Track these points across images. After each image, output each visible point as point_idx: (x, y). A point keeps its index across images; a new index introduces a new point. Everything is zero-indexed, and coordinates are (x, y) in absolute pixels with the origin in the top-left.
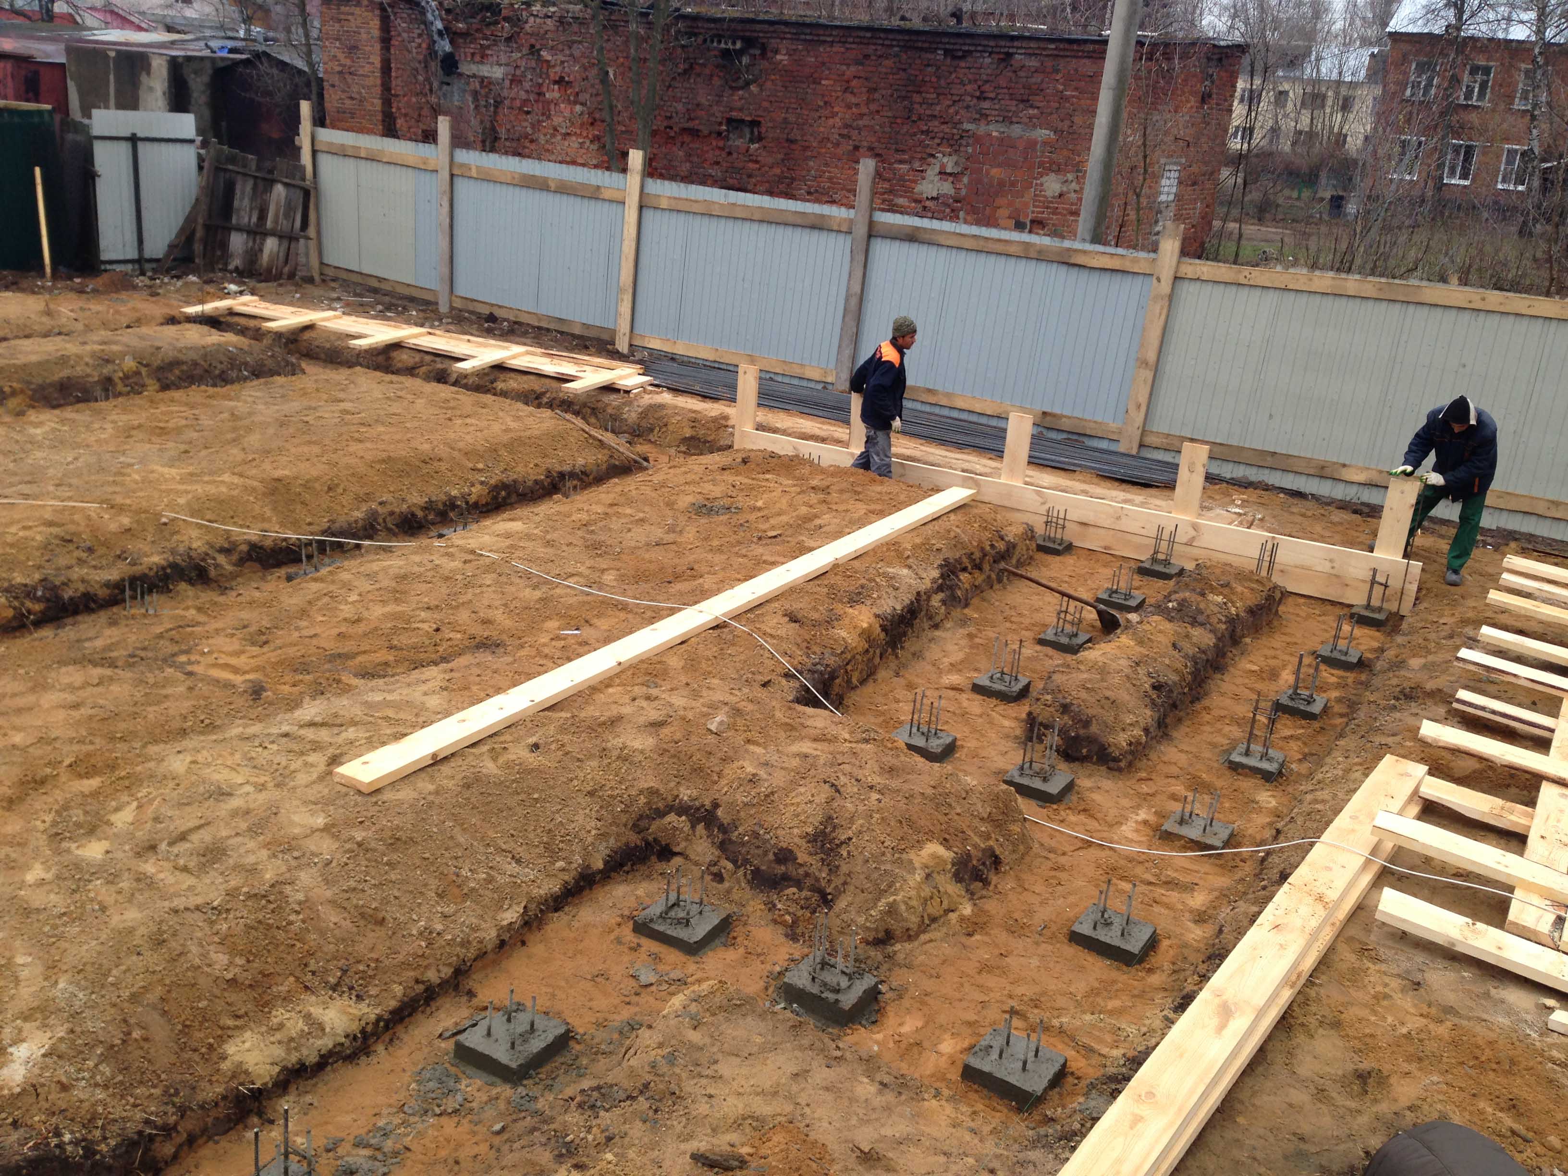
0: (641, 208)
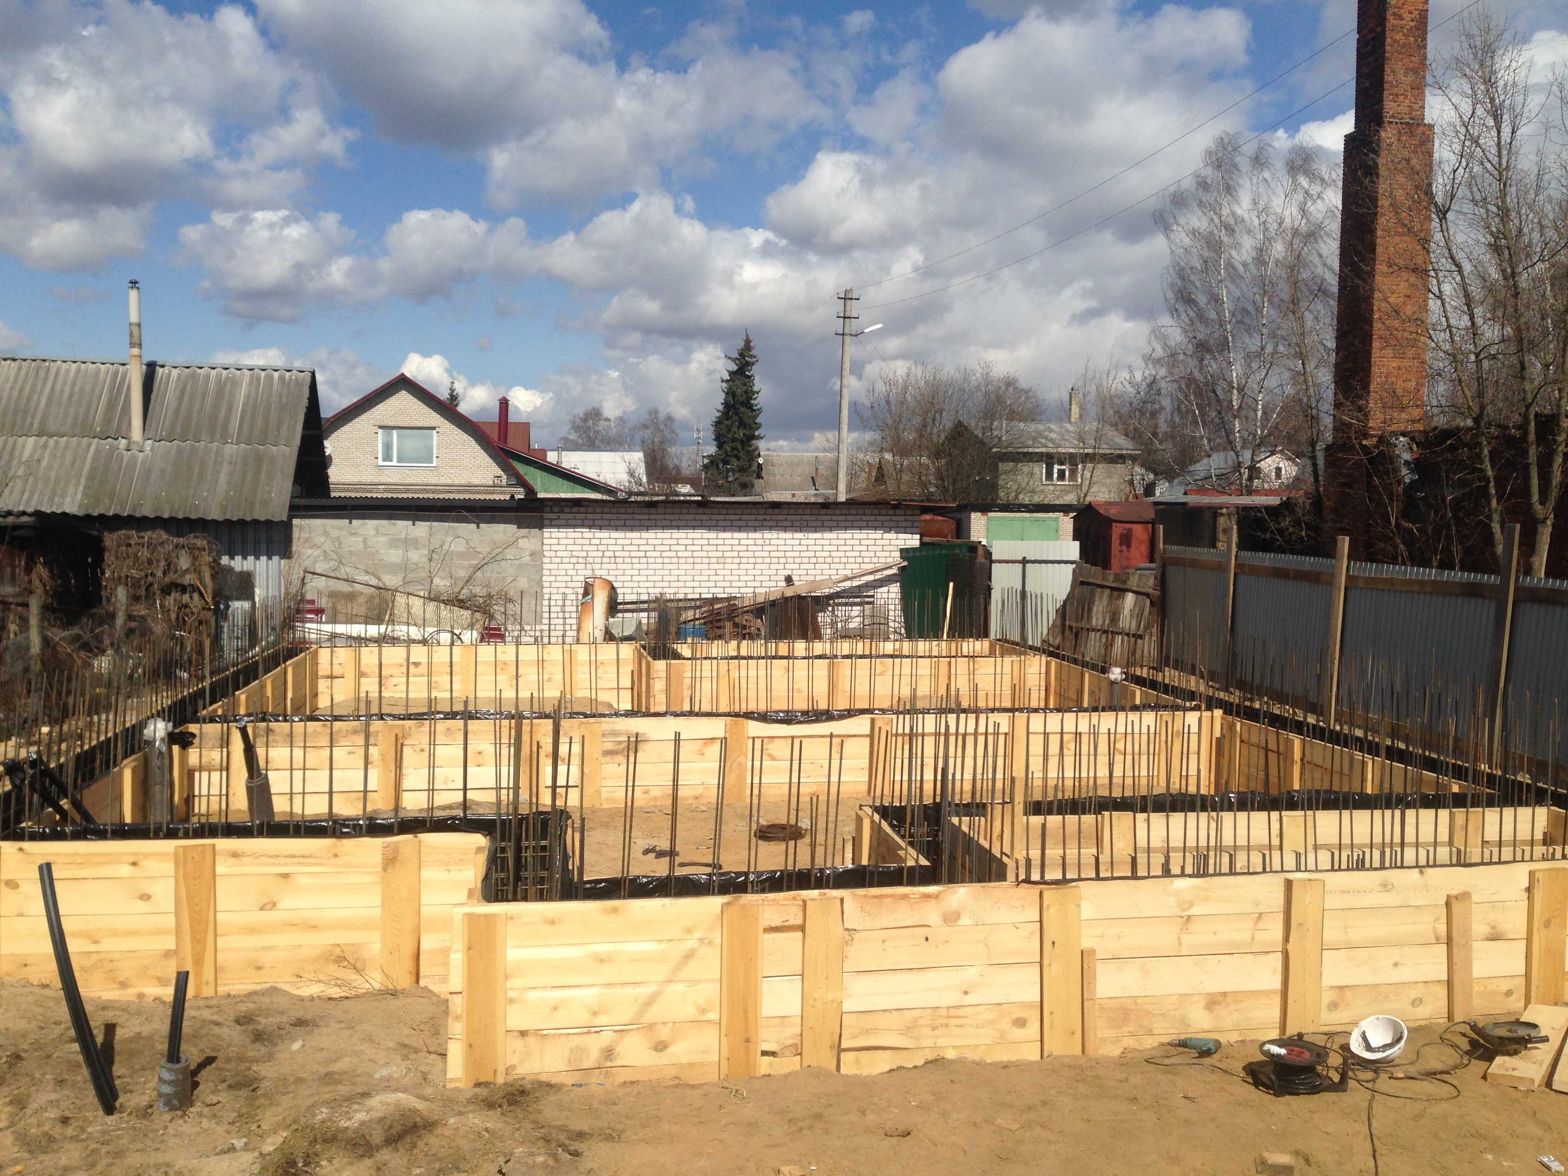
0: (1346, 588)
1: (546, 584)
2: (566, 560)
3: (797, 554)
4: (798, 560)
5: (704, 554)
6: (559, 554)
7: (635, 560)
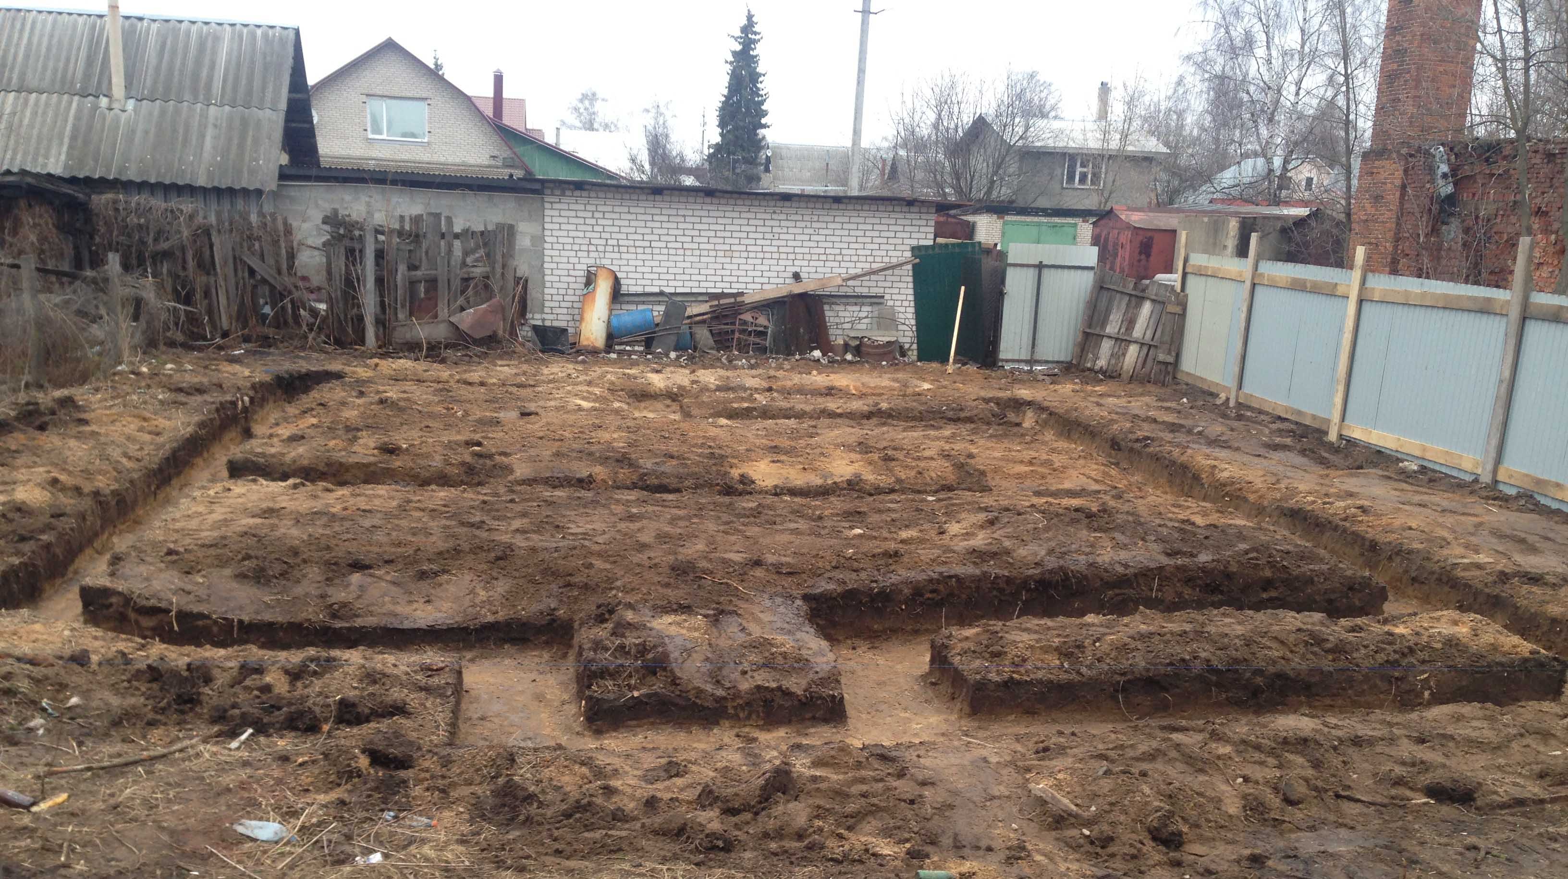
0: (1361, 302)
1: (548, 272)
2: (568, 247)
3: (807, 251)
4: (807, 257)
5: (711, 247)
6: (561, 240)
7: (640, 250)
